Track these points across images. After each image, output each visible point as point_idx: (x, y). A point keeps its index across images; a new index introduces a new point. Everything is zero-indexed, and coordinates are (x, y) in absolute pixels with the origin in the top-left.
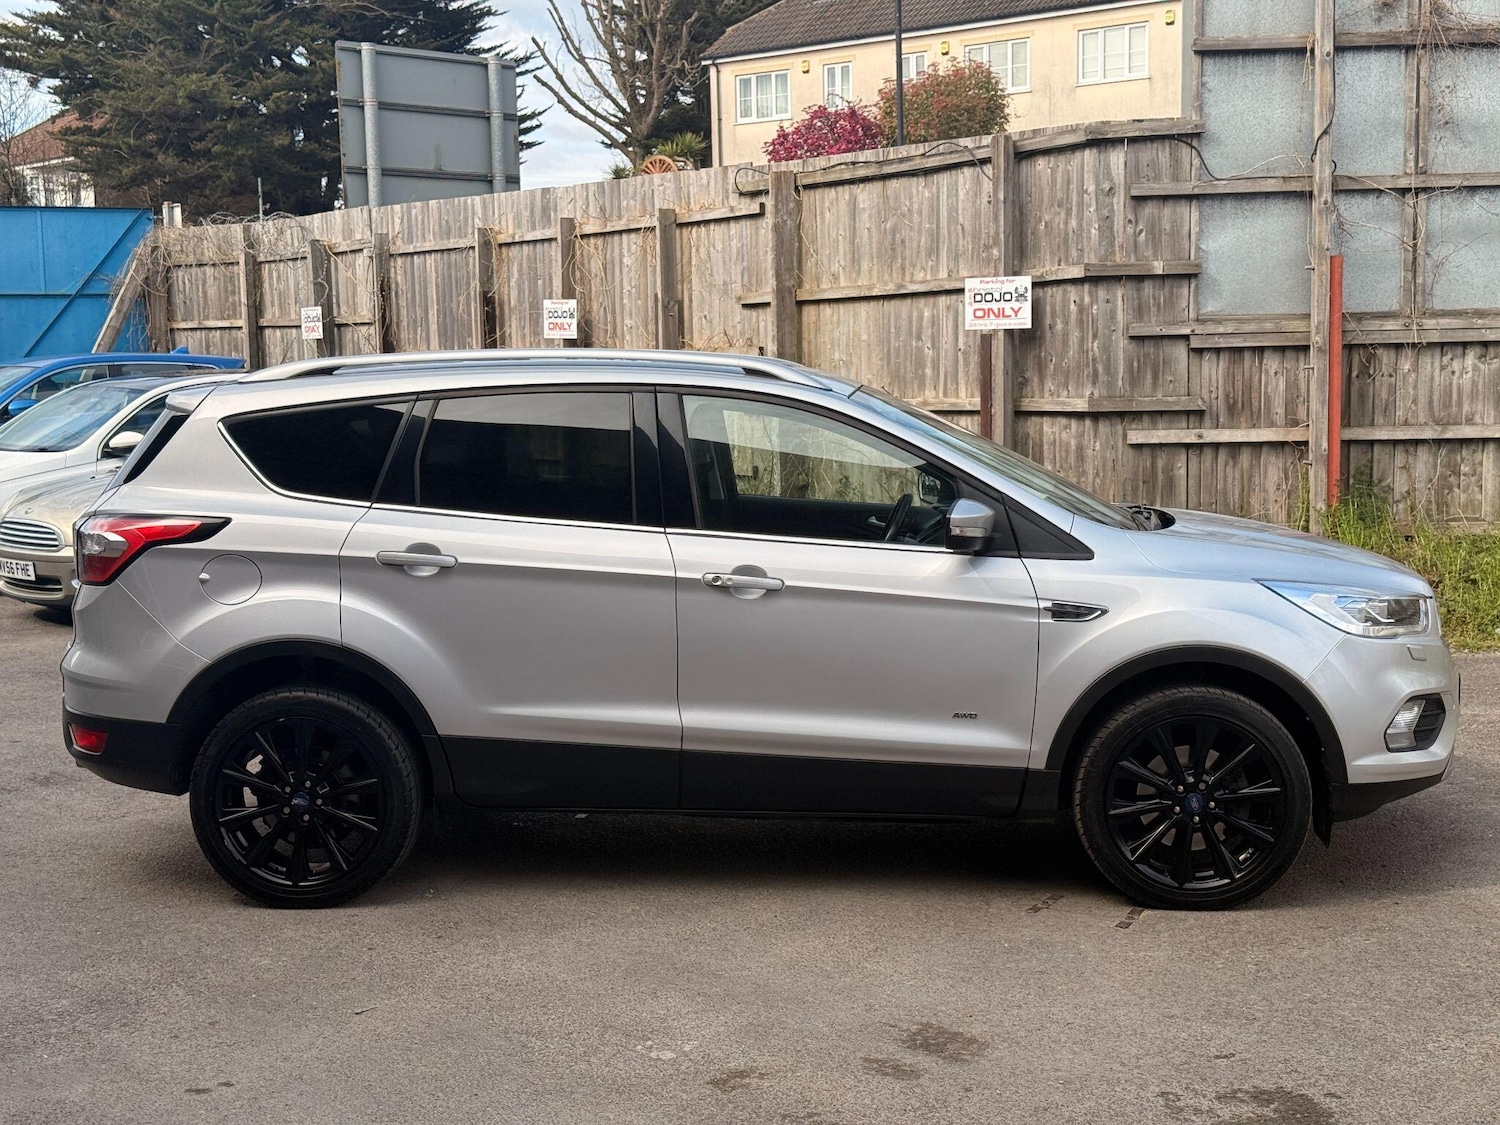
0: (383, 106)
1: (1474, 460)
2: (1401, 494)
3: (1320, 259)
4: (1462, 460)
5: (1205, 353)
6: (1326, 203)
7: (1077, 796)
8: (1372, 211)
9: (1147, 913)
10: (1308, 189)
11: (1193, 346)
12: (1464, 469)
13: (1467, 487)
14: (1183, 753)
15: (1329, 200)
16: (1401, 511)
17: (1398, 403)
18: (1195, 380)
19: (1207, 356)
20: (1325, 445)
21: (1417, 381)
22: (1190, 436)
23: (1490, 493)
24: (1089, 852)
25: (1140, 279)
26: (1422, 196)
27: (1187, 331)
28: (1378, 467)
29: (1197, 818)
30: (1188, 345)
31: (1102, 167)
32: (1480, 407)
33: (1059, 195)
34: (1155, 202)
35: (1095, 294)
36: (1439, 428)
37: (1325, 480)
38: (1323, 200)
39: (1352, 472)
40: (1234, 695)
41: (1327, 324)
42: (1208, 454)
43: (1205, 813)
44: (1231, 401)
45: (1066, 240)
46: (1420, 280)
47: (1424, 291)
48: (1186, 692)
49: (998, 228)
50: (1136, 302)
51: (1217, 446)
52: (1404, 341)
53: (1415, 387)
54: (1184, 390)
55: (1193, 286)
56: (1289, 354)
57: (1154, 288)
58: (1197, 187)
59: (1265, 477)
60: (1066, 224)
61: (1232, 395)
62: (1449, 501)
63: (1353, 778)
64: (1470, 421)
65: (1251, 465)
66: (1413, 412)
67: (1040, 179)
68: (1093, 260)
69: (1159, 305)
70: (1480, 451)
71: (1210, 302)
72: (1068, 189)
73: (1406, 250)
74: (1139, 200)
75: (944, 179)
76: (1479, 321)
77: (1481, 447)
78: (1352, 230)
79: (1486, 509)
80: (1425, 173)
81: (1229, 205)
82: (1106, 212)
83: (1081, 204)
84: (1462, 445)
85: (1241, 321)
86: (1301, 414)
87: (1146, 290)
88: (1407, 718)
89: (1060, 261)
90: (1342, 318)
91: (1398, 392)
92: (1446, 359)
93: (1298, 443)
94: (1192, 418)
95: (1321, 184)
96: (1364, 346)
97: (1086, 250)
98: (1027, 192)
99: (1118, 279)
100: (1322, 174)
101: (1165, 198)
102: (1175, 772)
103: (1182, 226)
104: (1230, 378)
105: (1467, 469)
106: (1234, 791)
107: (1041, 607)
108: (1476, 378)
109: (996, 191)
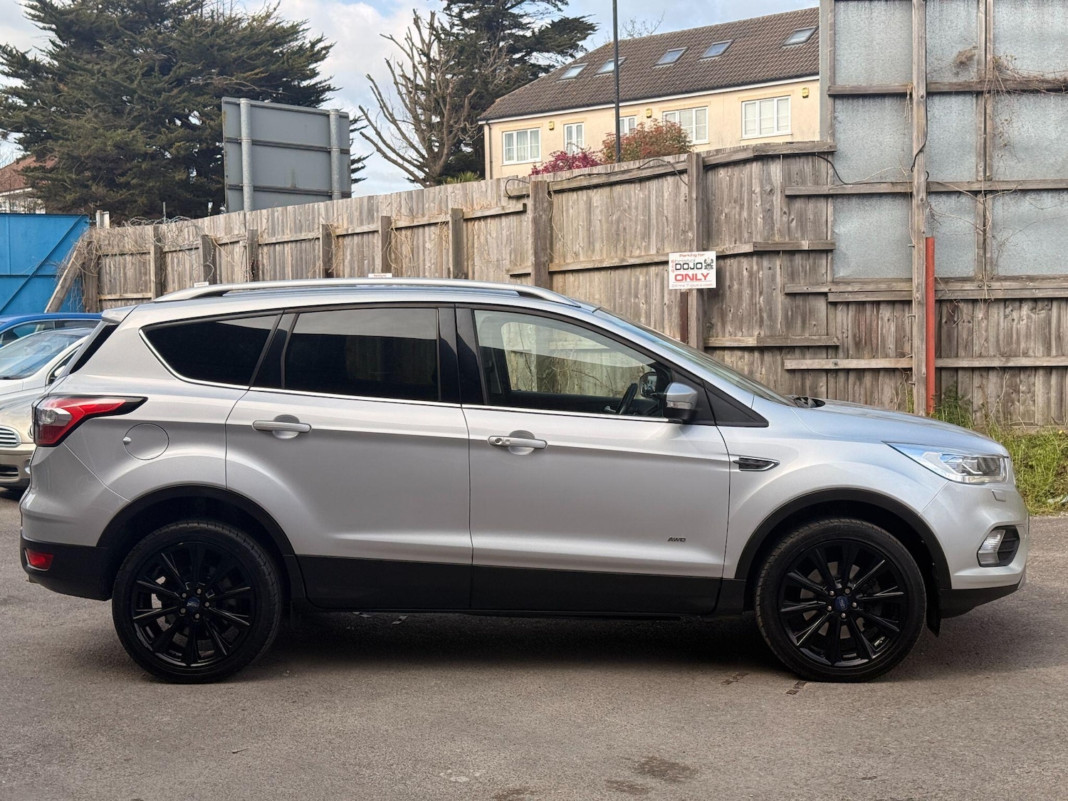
0: (254, 143)
1: (1029, 382)
2: (978, 406)
3: (919, 239)
4: (1021, 381)
5: (838, 306)
6: (922, 200)
7: (758, 598)
8: (953, 206)
9: (808, 684)
10: (909, 191)
11: (830, 300)
12: (1023, 388)
13: (1025, 401)
14: (833, 568)
15: (924, 198)
16: (979, 419)
17: (974, 341)
18: (832, 325)
19: (840, 308)
20: (924, 370)
21: (988, 326)
22: (829, 364)
23: (1041, 405)
24: (767, 639)
25: (792, 253)
26: (989, 196)
27: (826, 290)
28: (962, 387)
29: (844, 615)
30: (827, 299)
31: (765, 175)
32: (1032, 344)
33: (735, 195)
34: (802, 200)
35: (760, 264)
36: (1004, 359)
37: (925, 395)
38: (920, 198)
39: (943, 391)
40: (869, 525)
41: (924, 285)
42: (842, 377)
43: (850, 611)
44: (857, 339)
45: (740, 226)
46: (988, 255)
47: (992, 262)
48: (835, 522)
49: (692, 217)
50: (790, 269)
51: (848, 371)
52: (979, 298)
53: (987, 330)
54: (824, 332)
55: (829, 258)
56: (898, 306)
57: (802, 259)
58: (831, 189)
59: (882, 393)
60: (740, 215)
61: (858, 335)
62: (1012, 411)
63: (955, 585)
64: (1026, 354)
65: (872, 384)
66: (985, 348)
67: (721, 183)
68: (758, 239)
69: (806, 271)
70: (1033, 376)
71: (842, 270)
72: (741, 191)
73: (978, 233)
74: (791, 198)
75: (654, 184)
76: (1031, 284)
77: (1033, 372)
78: (940, 220)
79: (1038, 417)
80: (991, 180)
81: (854, 201)
82: (768, 207)
83: (750, 201)
84: (1020, 372)
85: (864, 283)
86: (907, 348)
87: (797, 261)
88: (993, 542)
89: (736, 241)
90: (935, 281)
91: (975, 334)
92: (1008, 310)
93: (905, 369)
94: (830, 352)
95: (919, 187)
96: (951, 301)
97: (754, 233)
98: (712, 192)
99: (777, 253)
100: (919, 180)
101: (809, 197)
102: (828, 581)
103: (821, 216)
104: (857, 323)
105: (1024, 388)
106: (871, 595)
107: (731, 460)
108: (1029, 324)
109: (690, 192)
